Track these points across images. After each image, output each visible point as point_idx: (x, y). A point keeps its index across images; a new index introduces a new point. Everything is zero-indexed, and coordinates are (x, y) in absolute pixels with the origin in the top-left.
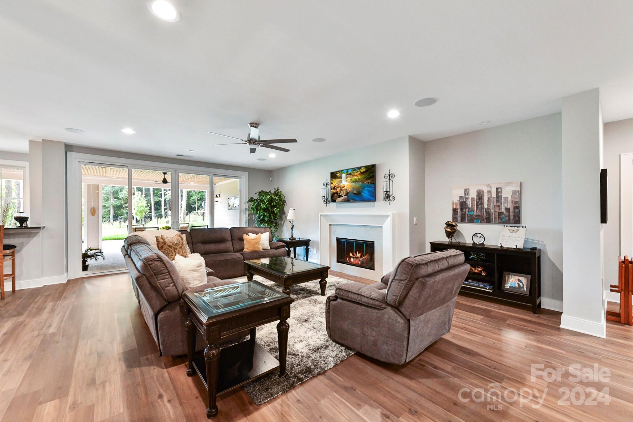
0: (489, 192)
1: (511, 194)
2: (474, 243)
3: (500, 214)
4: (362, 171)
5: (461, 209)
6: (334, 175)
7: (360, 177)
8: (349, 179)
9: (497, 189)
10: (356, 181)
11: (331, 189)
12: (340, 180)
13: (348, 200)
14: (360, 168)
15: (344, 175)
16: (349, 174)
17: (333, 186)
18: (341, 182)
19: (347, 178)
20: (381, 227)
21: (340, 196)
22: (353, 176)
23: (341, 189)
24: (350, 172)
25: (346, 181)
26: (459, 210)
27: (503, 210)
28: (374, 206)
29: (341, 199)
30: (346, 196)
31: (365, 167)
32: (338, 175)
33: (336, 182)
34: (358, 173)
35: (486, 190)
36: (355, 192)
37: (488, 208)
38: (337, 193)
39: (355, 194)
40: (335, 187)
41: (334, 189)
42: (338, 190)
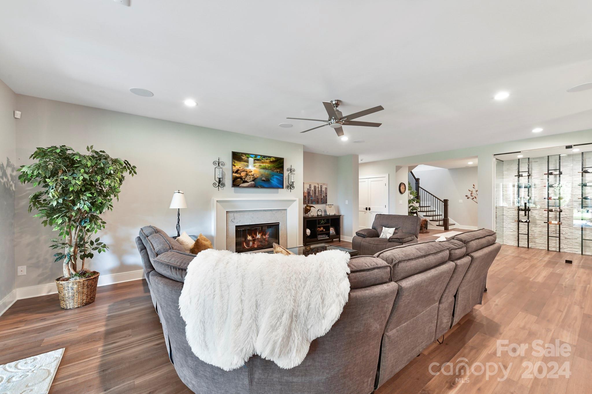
0: (318, 187)
1: (325, 189)
2: (318, 215)
3: (322, 199)
4: (272, 160)
5: (308, 197)
6: (236, 157)
7: (269, 165)
8: (257, 164)
9: (321, 186)
10: (265, 168)
11: (233, 172)
12: (246, 163)
13: (255, 186)
14: (270, 157)
15: (251, 160)
16: (257, 160)
17: (235, 169)
18: (247, 166)
19: (254, 163)
20: (286, 210)
21: (245, 182)
22: (263, 163)
23: (247, 175)
24: (258, 158)
25: (254, 166)
27: (322, 197)
28: (278, 193)
29: (246, 184)
30: (253, 182)
31: (275, 158)
32: (244, 157)
33: (239, 165)
34: (268, 161)
35: (317, 186)
36: (264, 179)
37: (318, 196)
38: (241, 178)
39: (264, 180)
40: (238, 170)
41: (237, 172)
42: (243, 174)
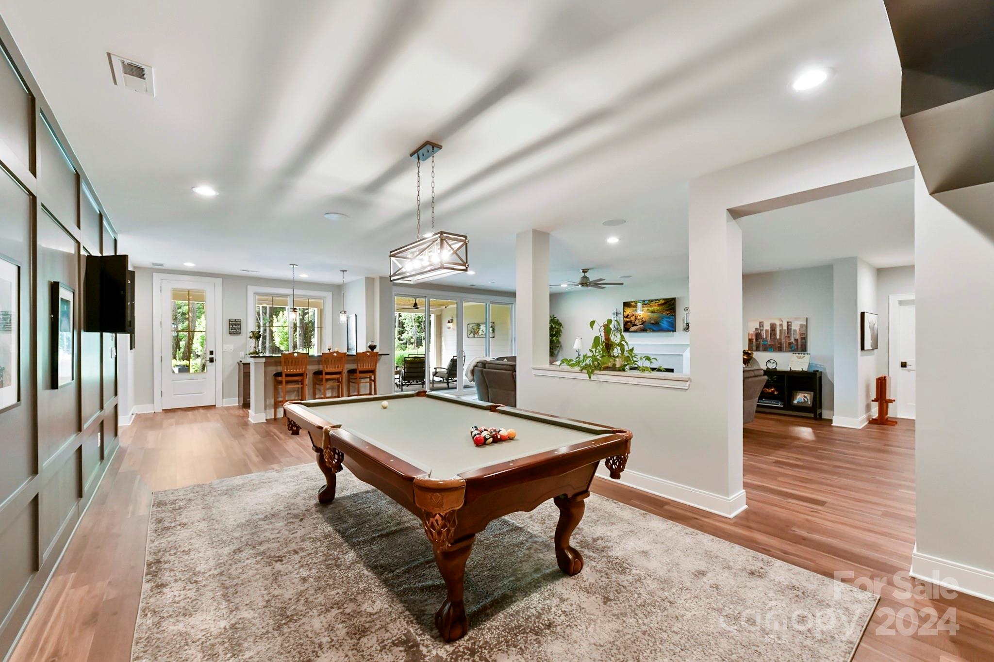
0: (781, 325)
1: (799, 327)
2: (768, 368)
3: (790, 344)
4: (660, 302)
5: (757, 340)
6: (627, 305)
7: (658, 308)
8: (646, 308)
9: (788, 322)
10: (654, 312)
11: (624, 317)
12: (635, 309)
13: (644, 330)
14: (659, 300)
15: (639, 305)
16: (646, 304)
17: (626, 314)
18: (636, 311)
19: (642, 307)
20: (682, 355)
21: (634, 325)
22: (651, 306)
23: (636, 319)
24: (646, 302)
25: (643, 310)
26: (754, 340)
27: (792, 340)
28: (673, 336)
29: (635, 328)
30: (642, 326)
31: (665, 300)
32: (633, 304)
33: (629, 311)
34: (656, 304)
35: (778, 323)
36: (652, 322)
37: (780, 339)
38: (631, 322)
39: (653, 323)
40: (628, 315)
41: (627, 317)
42: (633, 318)
